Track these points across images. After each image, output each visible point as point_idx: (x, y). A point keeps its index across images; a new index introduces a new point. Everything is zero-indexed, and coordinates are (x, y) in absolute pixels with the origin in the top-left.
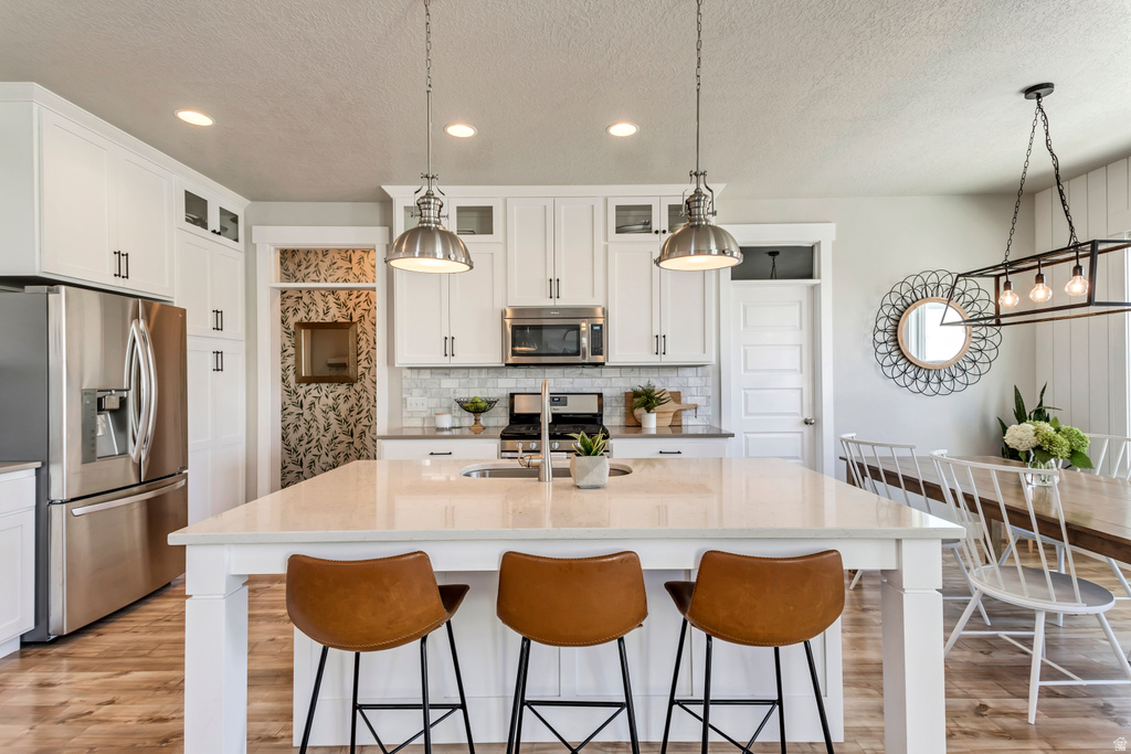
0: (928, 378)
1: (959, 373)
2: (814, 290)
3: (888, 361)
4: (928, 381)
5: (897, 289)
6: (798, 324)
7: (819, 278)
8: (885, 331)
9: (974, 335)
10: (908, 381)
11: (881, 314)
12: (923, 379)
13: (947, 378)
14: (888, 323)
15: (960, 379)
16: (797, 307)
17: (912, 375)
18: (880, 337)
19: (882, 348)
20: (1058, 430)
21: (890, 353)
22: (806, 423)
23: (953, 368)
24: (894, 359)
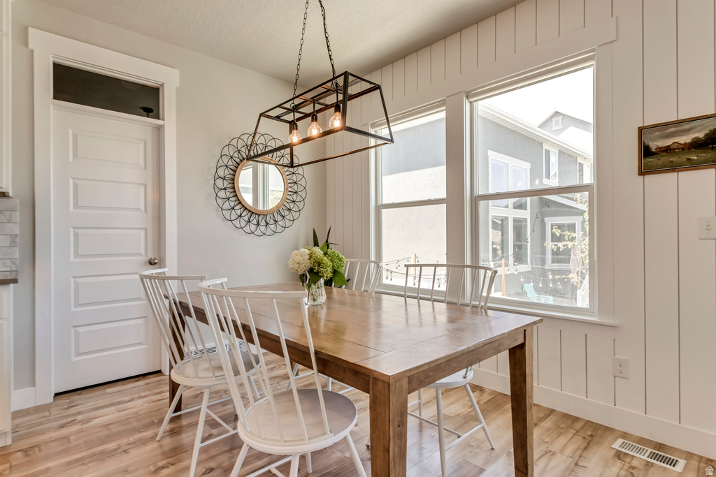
0: (258, 222)
1: (280, 218)
2: (159, 129)
3: (226, 206)
4: (258, 224)
5: (234, 142)
6: (142, 163)
7: (163, 120)
8: (224, 178)
9: (290, 189)
10: (243, 223)
11: (221, 163)
12: (255, 222)
13: (272, 222)
14: (227, 172)
15: (281, 223)
16: (142, 146)
17: (246, 218)
18: (220, 183)
19: (222, 194)
20: (325, 254)
21: (228, 199)
22: (151, 264)
23: (275, 214)
24: (232, 204)
